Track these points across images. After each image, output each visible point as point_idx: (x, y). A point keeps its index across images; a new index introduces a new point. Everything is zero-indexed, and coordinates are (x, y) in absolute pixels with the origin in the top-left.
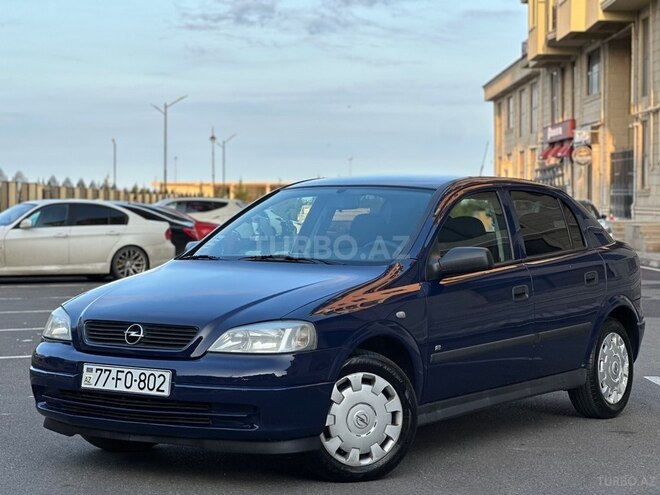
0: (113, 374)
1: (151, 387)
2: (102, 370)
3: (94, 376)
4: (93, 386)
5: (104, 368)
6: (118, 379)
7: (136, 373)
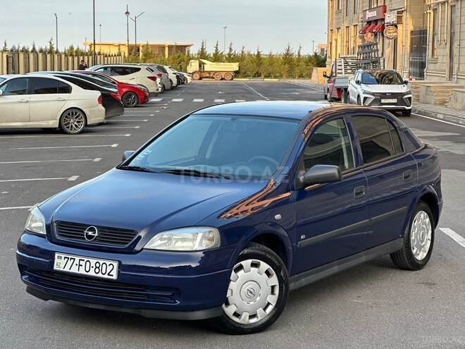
3: (63, 262)
4: (62, 269)
5: (70, 257)
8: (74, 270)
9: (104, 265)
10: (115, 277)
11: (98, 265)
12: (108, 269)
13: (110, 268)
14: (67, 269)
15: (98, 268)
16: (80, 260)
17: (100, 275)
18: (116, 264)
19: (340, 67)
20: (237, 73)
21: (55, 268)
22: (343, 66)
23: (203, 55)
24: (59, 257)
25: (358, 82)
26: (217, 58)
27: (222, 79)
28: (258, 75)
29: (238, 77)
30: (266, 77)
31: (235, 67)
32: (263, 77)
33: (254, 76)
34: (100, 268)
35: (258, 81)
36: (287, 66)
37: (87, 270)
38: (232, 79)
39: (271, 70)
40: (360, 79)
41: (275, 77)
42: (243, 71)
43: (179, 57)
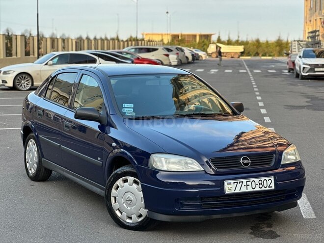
0: (245, 183)
1: (265, 186)
2: (237, 182)
5: (238, 181)
6: (247, 185)
7: (257, 180)
8: (244, 190)
9: (265, 181)
10: (273, 188)
11: (260, 182)
12: (268, 183)
13: (269, 182)
14: (238, 191)
15: (261, 184)
16: (247, 181)
17: (263, 189)
18: (272, 179)
19: (294, 47)
20: (242, 54)
21: (227, 192)
22: (297, 47)
23: (219, 41)
24: (228, 184)
25: (300, 57)
26: (229, 43)
27: (232, 57)
28: (257, 54)
29: (243, 56)
30: (263, 55)
31: (241, 49)
32: (260, 55)
33: (255, 55)
34: (263, 184)
35: (257, 58)
36: (278, 48)
37: (254, 187)
38: (239, 57)
39: (266, 51)
40: (302, 55)
41: (270, 56)
42: (247, 52)
43: (203, 42)
